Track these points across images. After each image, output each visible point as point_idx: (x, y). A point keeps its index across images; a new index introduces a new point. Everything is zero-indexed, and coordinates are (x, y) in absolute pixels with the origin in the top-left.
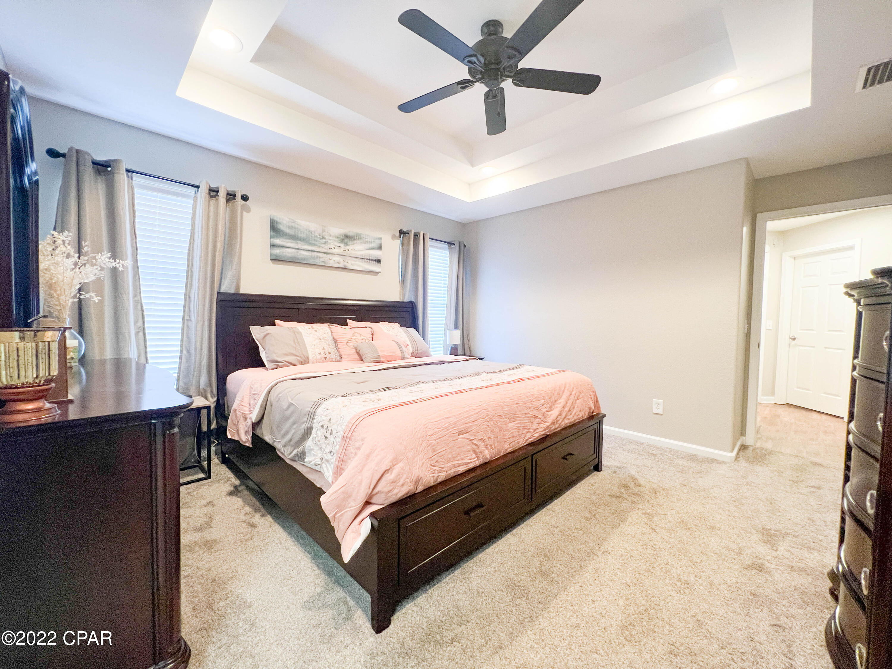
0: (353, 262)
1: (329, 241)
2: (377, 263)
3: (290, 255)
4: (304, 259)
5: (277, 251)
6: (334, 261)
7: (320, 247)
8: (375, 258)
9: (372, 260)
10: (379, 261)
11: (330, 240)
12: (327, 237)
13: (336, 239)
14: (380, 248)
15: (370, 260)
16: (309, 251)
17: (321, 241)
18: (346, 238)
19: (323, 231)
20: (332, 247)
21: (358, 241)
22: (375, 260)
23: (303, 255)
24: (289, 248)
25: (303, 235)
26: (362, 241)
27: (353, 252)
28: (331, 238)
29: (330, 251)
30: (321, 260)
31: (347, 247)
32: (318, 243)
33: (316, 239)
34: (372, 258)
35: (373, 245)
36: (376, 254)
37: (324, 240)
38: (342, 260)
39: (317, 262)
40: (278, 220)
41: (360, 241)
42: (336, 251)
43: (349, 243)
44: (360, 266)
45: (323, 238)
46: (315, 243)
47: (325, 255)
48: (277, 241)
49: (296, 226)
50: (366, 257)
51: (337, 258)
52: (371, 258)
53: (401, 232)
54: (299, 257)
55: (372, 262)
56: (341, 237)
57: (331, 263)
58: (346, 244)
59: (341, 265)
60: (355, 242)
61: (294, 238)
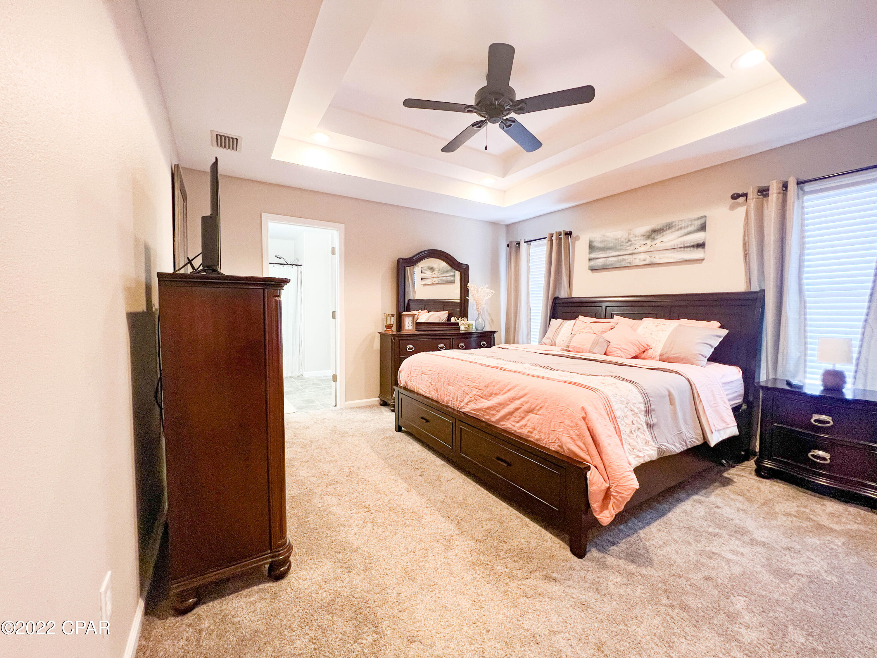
0: (661, 256)
1: (635, 242)
2: (695, 249)
3: (601, 264)
4: (612, 265)
5: (592, 263)
6: (639, 259)
7: (626, 250)
8: (692, 244)
9: (687, 247)
10: (701, 245)
11: (635, 240)
12: (632, 239)
13: (642, 238)
14: (703, 228)
15: (684, 247)
16: (616, 256)
17: (627, 244)
18: (655, 232)
19: (629, 234)
20: (637, 246)
21: (668, 232)
22: (693, 246)
23: (611, 261)
24: (600, 258)
25: (611, 245)
26: (673, 230)
27: (663, 245)
28: (637, 238)
29: (636, 251)
30: (627, 261)
31: (655, 242)
32: (624, 247)
33: (622, 244)
34: (688, 245)
35: (690, 229)
36: (699, 237)
37: (630, 243)
38: (648, 257)
39: (624, 264)
40: (593, 239)
41: (670, 231)
42: (643, 248)
43: (656, 238)
44: (671, 258)
45: (629, 241)
46: (621, 247)
47: (630, 256)
48: (593, 256)
49: (606, 239)
50: (679, 246)
51: (642, 256)
52: (686, 245)
53: (735, 197)
54: (608, 263)
55: (689, 249)
56: (648, 234)
57: (637, 262)
58: (654, 239)
59: (647, 262)
60: (665, 233)
61: (604, 249)
